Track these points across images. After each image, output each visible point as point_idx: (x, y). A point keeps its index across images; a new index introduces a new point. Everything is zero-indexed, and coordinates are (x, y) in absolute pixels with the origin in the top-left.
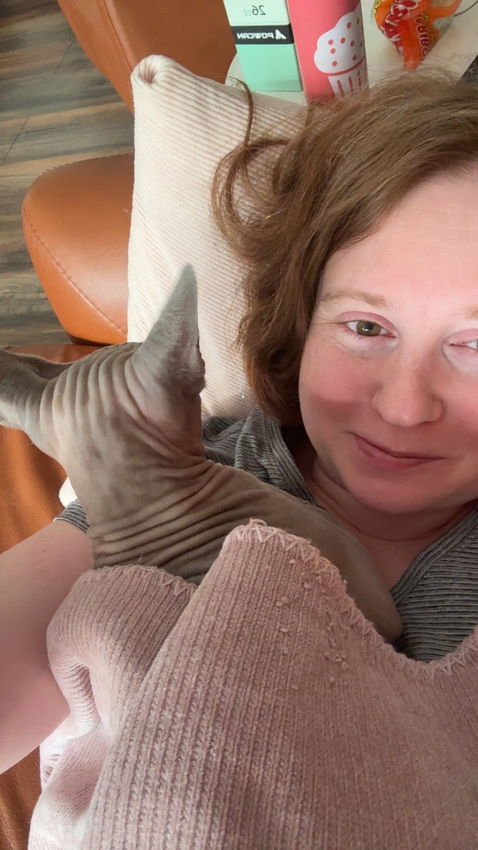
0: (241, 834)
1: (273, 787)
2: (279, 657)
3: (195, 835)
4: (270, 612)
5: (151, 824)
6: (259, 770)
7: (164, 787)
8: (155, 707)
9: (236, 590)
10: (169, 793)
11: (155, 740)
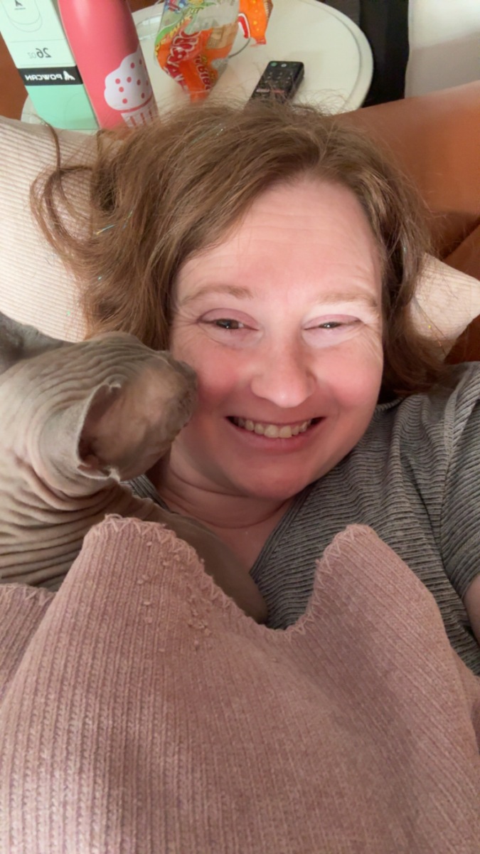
0: (124, 786)
1: (150, 738)
2: (144, 627)
3: (80, 800)
4: (132, 590)
5: (35, 803)
6: (135, 726)
7: (44, 766)
8: (27, 697)
9: (97, 577)
10: (50, 769)
11: (30, 726)
